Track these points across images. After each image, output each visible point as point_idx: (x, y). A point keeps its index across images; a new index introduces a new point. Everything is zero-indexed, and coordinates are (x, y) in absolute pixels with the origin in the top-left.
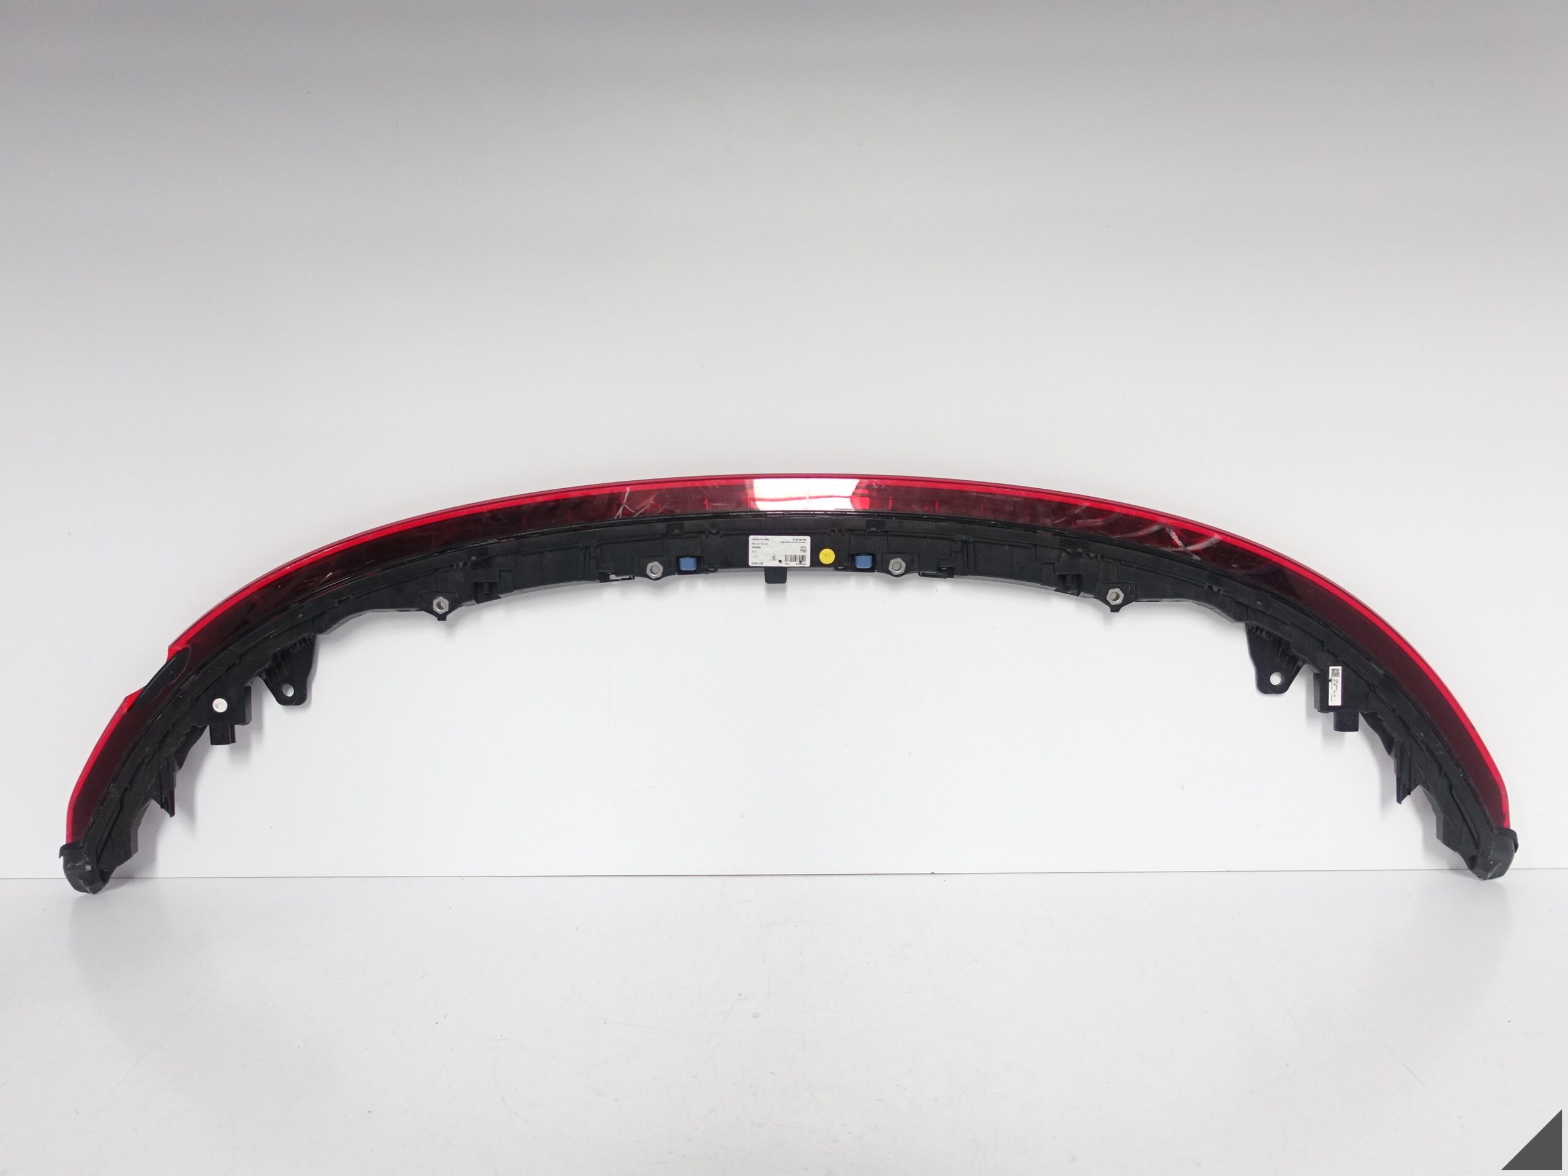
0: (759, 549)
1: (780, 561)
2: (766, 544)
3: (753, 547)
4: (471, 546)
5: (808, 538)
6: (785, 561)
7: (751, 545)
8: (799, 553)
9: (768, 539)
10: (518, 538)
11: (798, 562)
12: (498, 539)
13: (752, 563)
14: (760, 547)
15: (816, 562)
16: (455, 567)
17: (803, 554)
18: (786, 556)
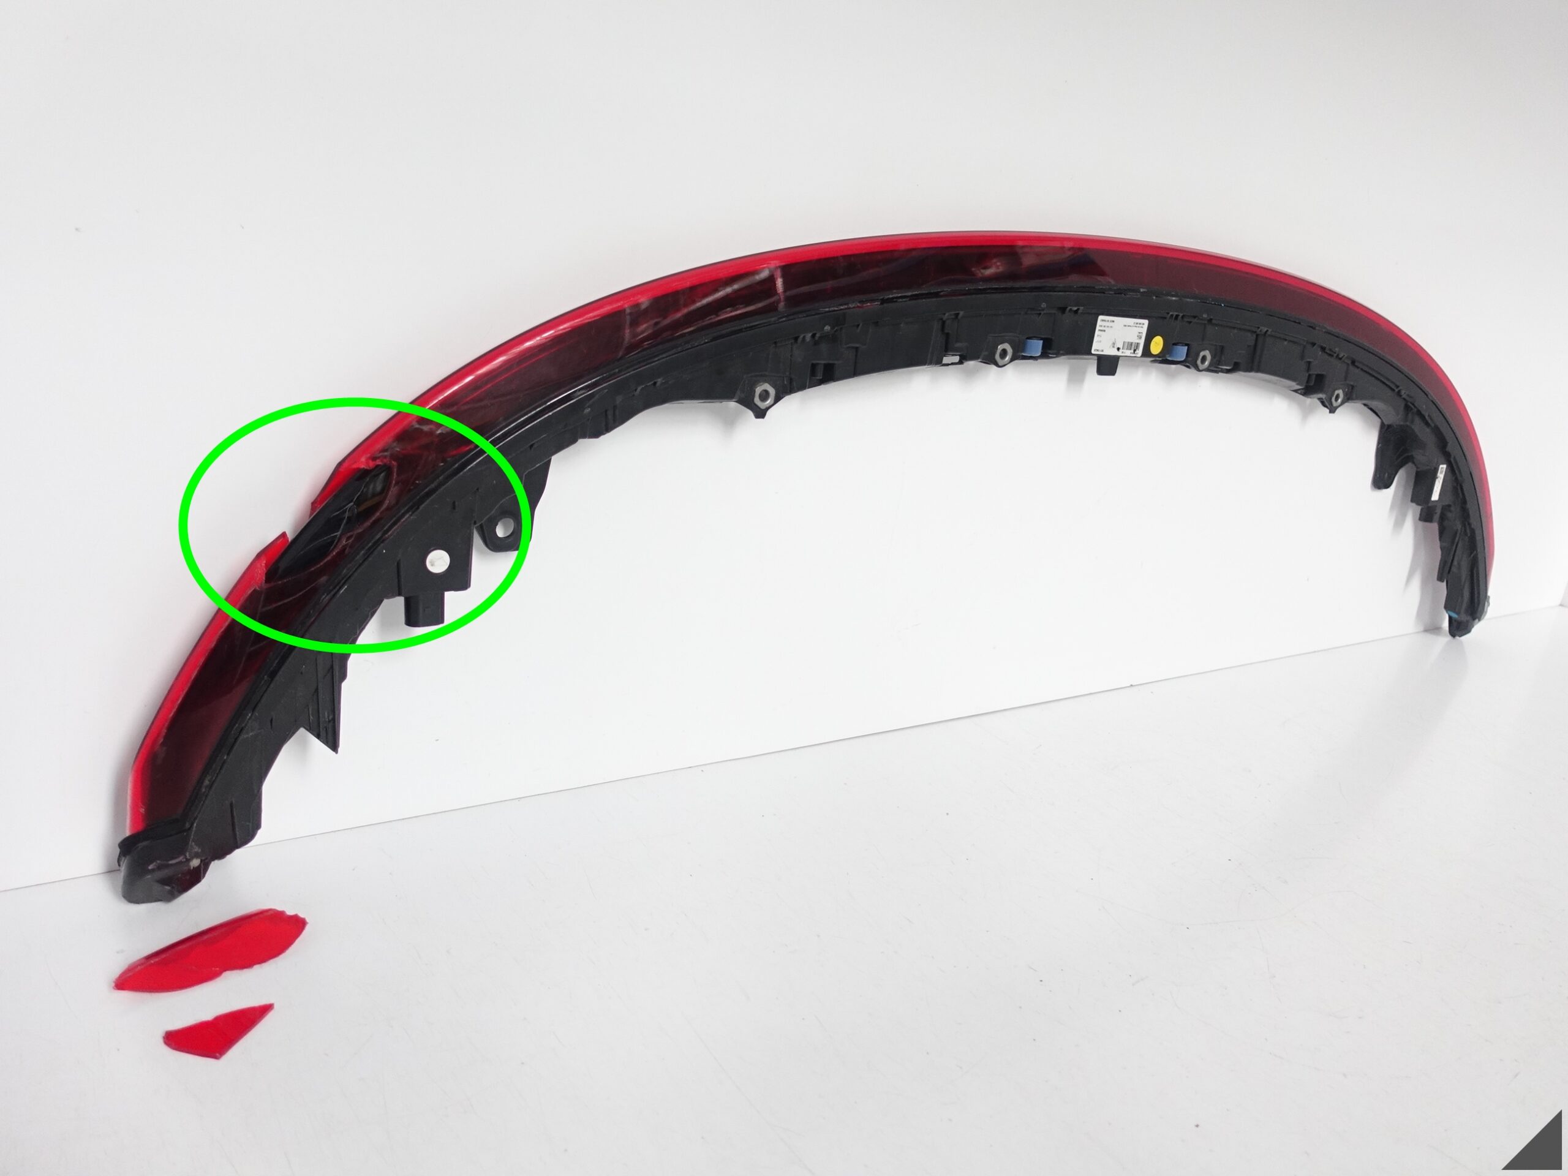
0: (1103, 332)
1: (1118, 349)
2: (1111, 327)
3: (1100, 330)
4: (827, 309)
5: (1146, 322)
6: (1123, 349)
7: (1098, 328)
8: (1135, 340)
9: (1113, 321)
10: (883, 301)
11: (1132, 351)
12: (860, 302)
13: (1095, 350)
14: (1104, 331)
15: (1147, 352)
16: (800, 340)
17: (1137, 341)
18: (1124, 342)
